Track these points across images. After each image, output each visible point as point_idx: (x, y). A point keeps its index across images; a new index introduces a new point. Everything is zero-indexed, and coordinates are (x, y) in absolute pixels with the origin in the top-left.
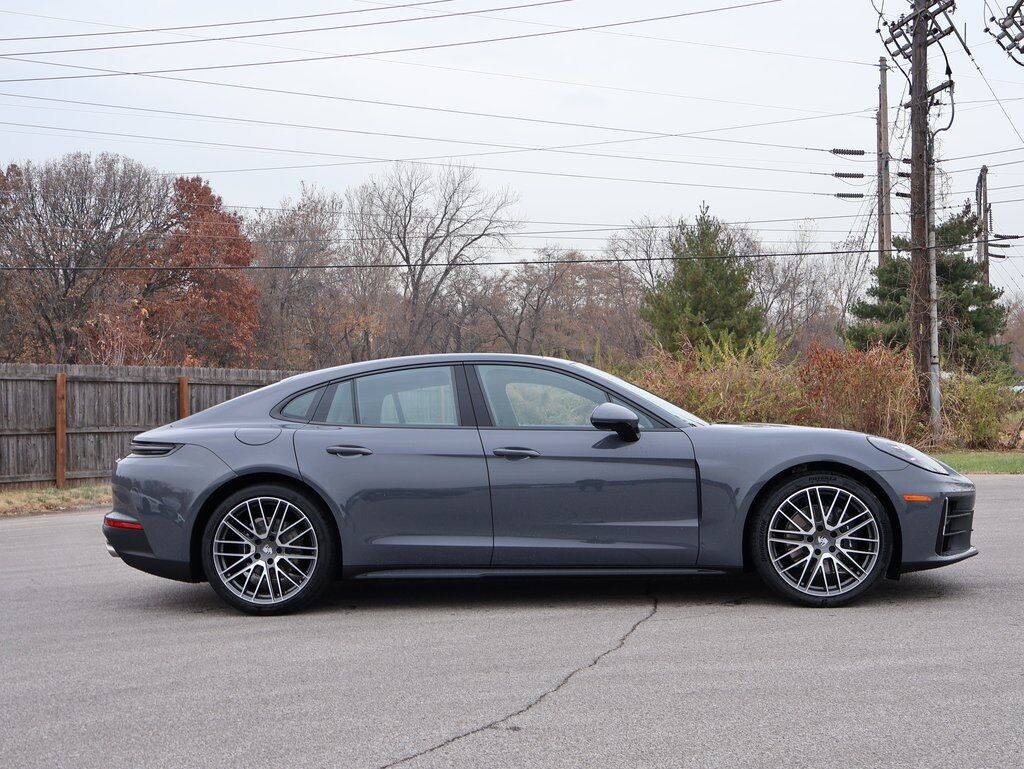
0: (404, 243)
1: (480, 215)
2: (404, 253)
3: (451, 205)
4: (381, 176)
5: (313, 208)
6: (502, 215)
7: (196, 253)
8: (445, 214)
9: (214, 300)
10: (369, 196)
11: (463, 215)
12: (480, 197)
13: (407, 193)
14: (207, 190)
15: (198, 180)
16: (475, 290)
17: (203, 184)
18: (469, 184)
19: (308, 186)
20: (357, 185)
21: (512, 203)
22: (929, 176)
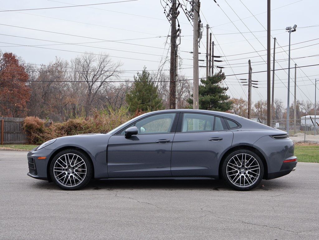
0: (87, 77)
1: (111, 69)
2: (87, 80)
3: (102, 65)
4: (81, 56)
5: (59, 65)
6: (118, 69)
7: (7, 77)
8: (100, 68)
9: (12, 92)
10: (78, 62)
11: (106, 69)
12: (111, 64)
13: (88, 61)
14: (14, 57)
15: (11, 54)
16: (112, 92)
17: (13, 55)
18: (108, 59)
19: (58, 58)
20: (74, 58)
21: (121, 66)
22: (175, 58)
